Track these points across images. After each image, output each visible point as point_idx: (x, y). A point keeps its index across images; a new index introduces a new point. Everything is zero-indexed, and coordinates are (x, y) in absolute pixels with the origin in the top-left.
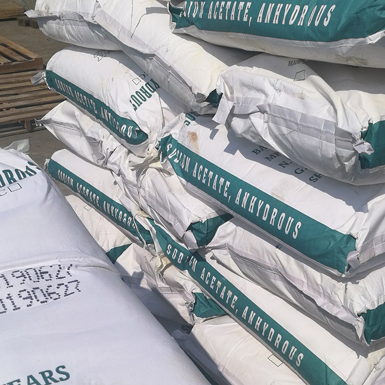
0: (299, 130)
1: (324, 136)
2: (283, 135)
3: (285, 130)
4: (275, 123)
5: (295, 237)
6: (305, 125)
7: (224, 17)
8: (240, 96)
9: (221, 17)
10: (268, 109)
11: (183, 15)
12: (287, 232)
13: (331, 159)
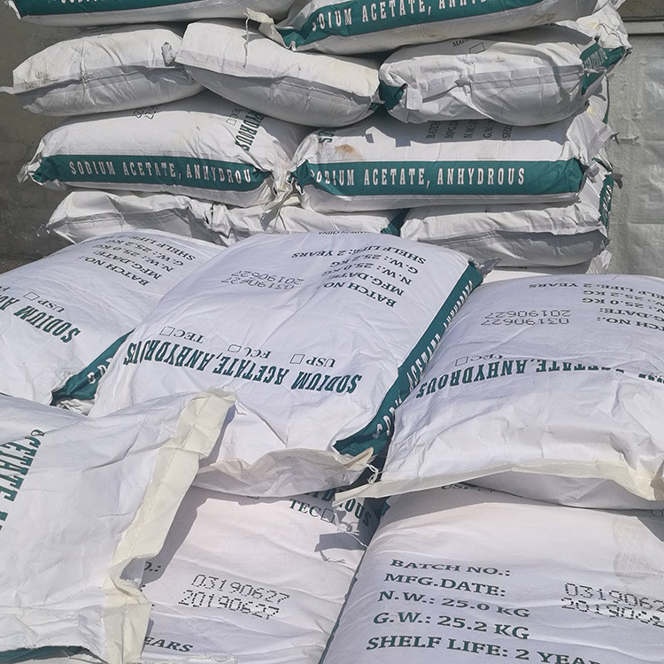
0: (512, 85)
1: (542, 80)
2: (493, 96)
3: (495, 91)
4: (482, 89)
5: (521, 183)
6: (518, 79)
7: (389, 14)
8: (424, 81)
9: (383, 17)
10: (469, 80)
11: (318, 29)
12: (511, 183)
13: (555, 96)
